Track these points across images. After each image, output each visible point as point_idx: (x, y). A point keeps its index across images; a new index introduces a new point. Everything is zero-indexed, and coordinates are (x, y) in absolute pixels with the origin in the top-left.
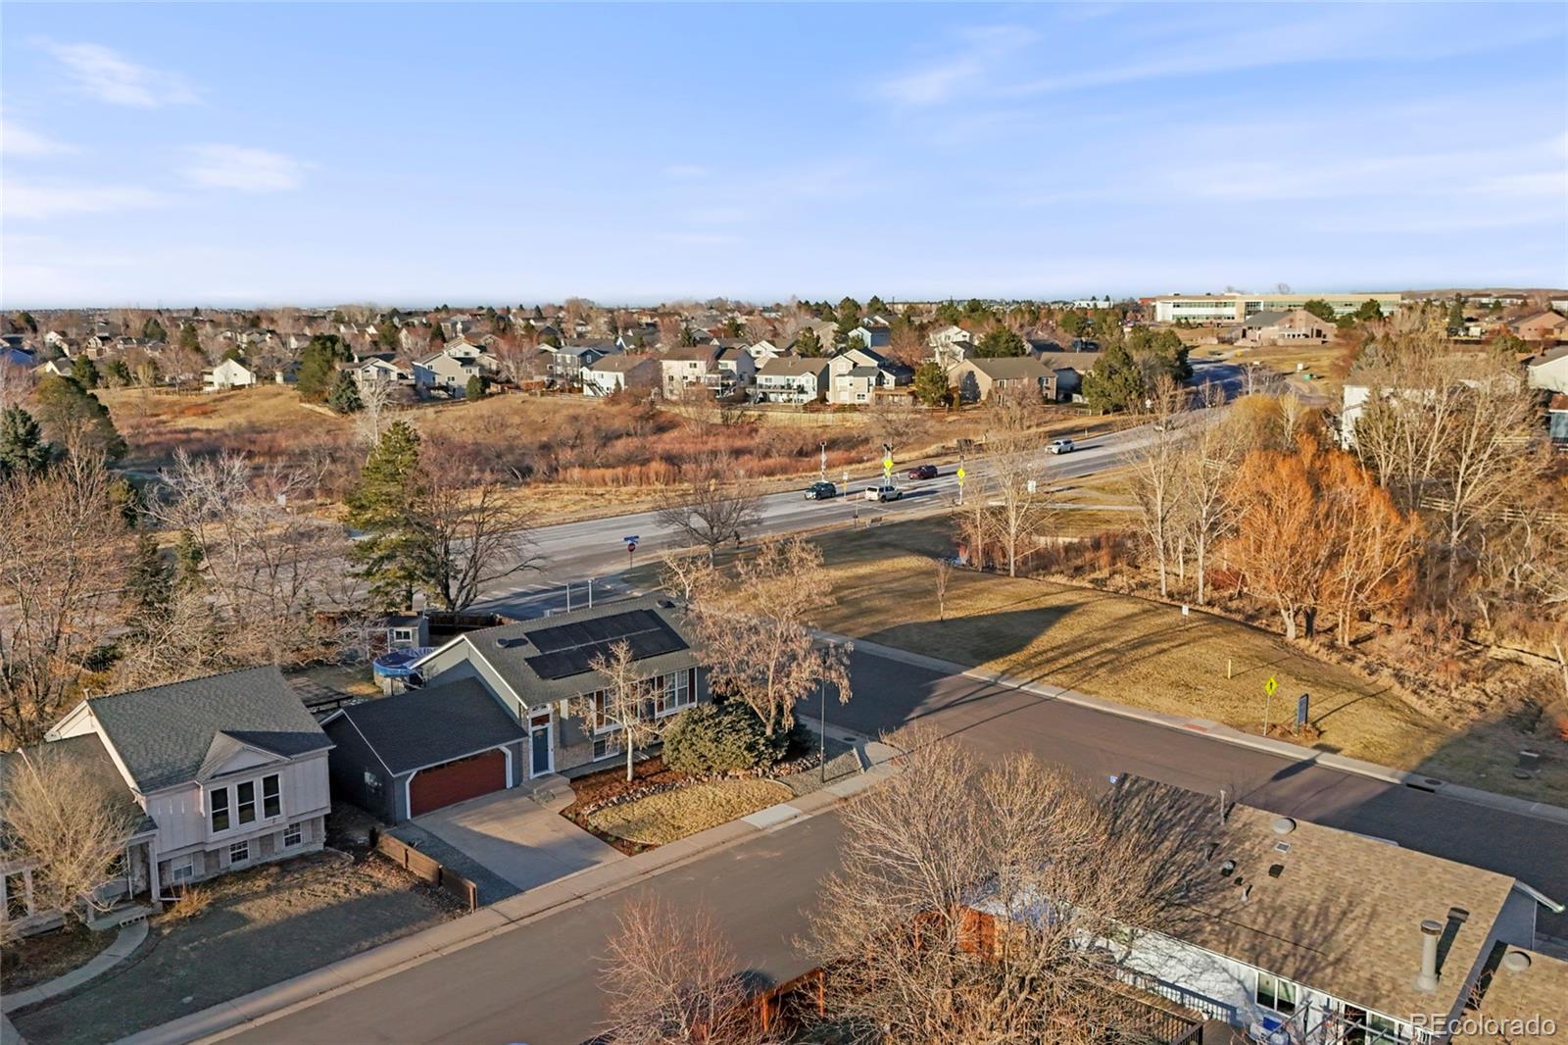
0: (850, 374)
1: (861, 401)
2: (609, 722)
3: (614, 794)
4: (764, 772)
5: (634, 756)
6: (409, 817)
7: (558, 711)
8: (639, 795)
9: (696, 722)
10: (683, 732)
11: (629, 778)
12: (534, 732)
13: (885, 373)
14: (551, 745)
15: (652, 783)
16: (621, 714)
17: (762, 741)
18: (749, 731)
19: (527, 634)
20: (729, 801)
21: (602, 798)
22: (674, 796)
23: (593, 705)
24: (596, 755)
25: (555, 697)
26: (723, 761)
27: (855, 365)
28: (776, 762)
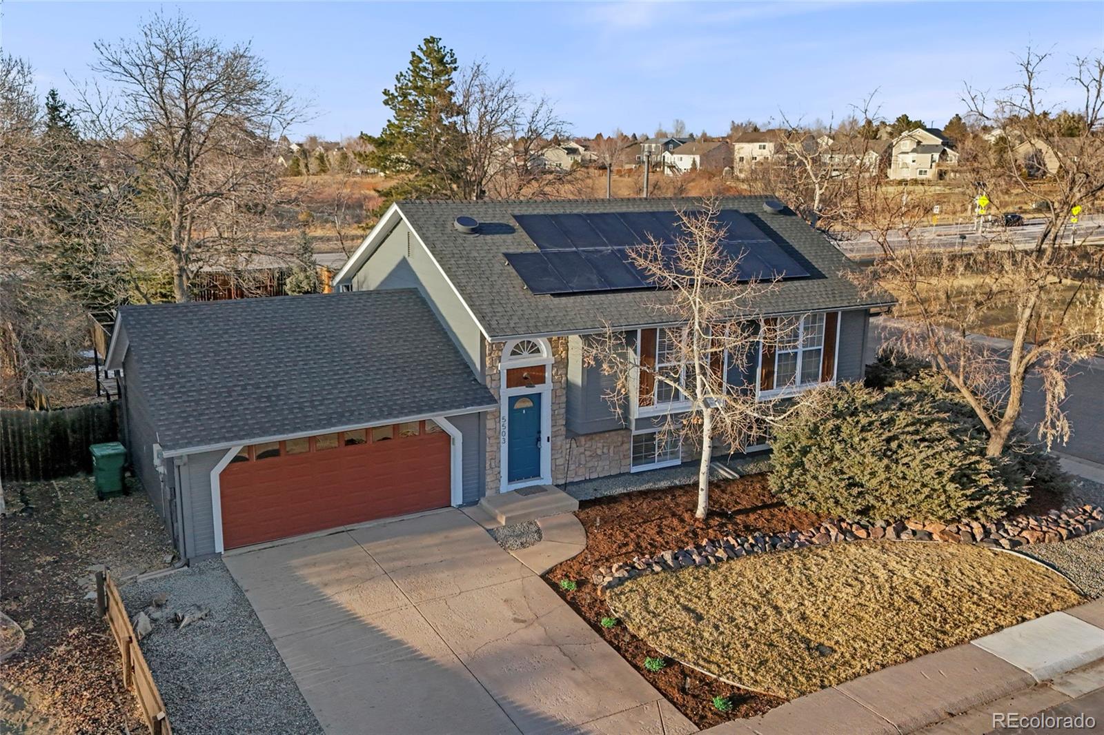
0: (914, 151)
1: (923, 177)
2: (666, 394)
3: (667, 545)
4: (987, 533)
5: (711, 471)
6: (219, 547)
7: (562, 364)
8: (721, 553)
9: (838, 414)
10: (815, 431)
11: (700, 512)
12: (513, 400)
13: (948, 150)
14: (546, 429)
15: (748, 529)
16: (690, 375)
17: (985, 466)
18: (953, 444)
19: (518, 218)
20: (927, 591)
21: (640, 550)
22: (797, 563)
23: (634, 357)
24: (637, 461)
25: (557, 332)
26: (901, 499)
27: (919, 143)
28: (1012, 513)
